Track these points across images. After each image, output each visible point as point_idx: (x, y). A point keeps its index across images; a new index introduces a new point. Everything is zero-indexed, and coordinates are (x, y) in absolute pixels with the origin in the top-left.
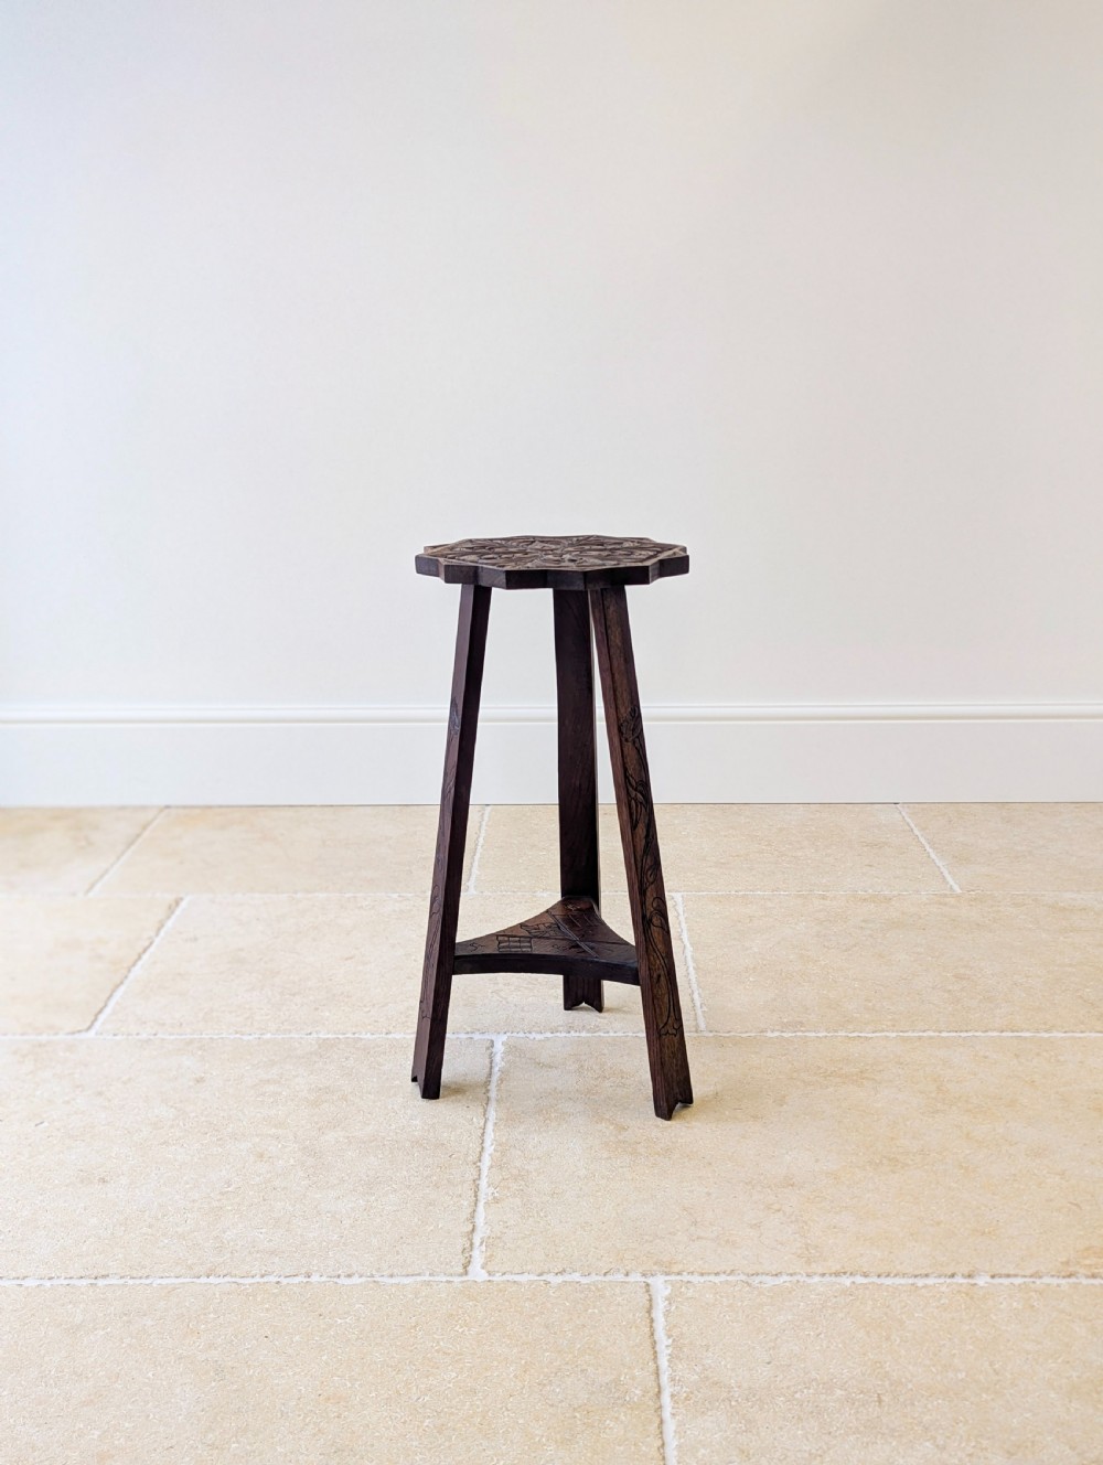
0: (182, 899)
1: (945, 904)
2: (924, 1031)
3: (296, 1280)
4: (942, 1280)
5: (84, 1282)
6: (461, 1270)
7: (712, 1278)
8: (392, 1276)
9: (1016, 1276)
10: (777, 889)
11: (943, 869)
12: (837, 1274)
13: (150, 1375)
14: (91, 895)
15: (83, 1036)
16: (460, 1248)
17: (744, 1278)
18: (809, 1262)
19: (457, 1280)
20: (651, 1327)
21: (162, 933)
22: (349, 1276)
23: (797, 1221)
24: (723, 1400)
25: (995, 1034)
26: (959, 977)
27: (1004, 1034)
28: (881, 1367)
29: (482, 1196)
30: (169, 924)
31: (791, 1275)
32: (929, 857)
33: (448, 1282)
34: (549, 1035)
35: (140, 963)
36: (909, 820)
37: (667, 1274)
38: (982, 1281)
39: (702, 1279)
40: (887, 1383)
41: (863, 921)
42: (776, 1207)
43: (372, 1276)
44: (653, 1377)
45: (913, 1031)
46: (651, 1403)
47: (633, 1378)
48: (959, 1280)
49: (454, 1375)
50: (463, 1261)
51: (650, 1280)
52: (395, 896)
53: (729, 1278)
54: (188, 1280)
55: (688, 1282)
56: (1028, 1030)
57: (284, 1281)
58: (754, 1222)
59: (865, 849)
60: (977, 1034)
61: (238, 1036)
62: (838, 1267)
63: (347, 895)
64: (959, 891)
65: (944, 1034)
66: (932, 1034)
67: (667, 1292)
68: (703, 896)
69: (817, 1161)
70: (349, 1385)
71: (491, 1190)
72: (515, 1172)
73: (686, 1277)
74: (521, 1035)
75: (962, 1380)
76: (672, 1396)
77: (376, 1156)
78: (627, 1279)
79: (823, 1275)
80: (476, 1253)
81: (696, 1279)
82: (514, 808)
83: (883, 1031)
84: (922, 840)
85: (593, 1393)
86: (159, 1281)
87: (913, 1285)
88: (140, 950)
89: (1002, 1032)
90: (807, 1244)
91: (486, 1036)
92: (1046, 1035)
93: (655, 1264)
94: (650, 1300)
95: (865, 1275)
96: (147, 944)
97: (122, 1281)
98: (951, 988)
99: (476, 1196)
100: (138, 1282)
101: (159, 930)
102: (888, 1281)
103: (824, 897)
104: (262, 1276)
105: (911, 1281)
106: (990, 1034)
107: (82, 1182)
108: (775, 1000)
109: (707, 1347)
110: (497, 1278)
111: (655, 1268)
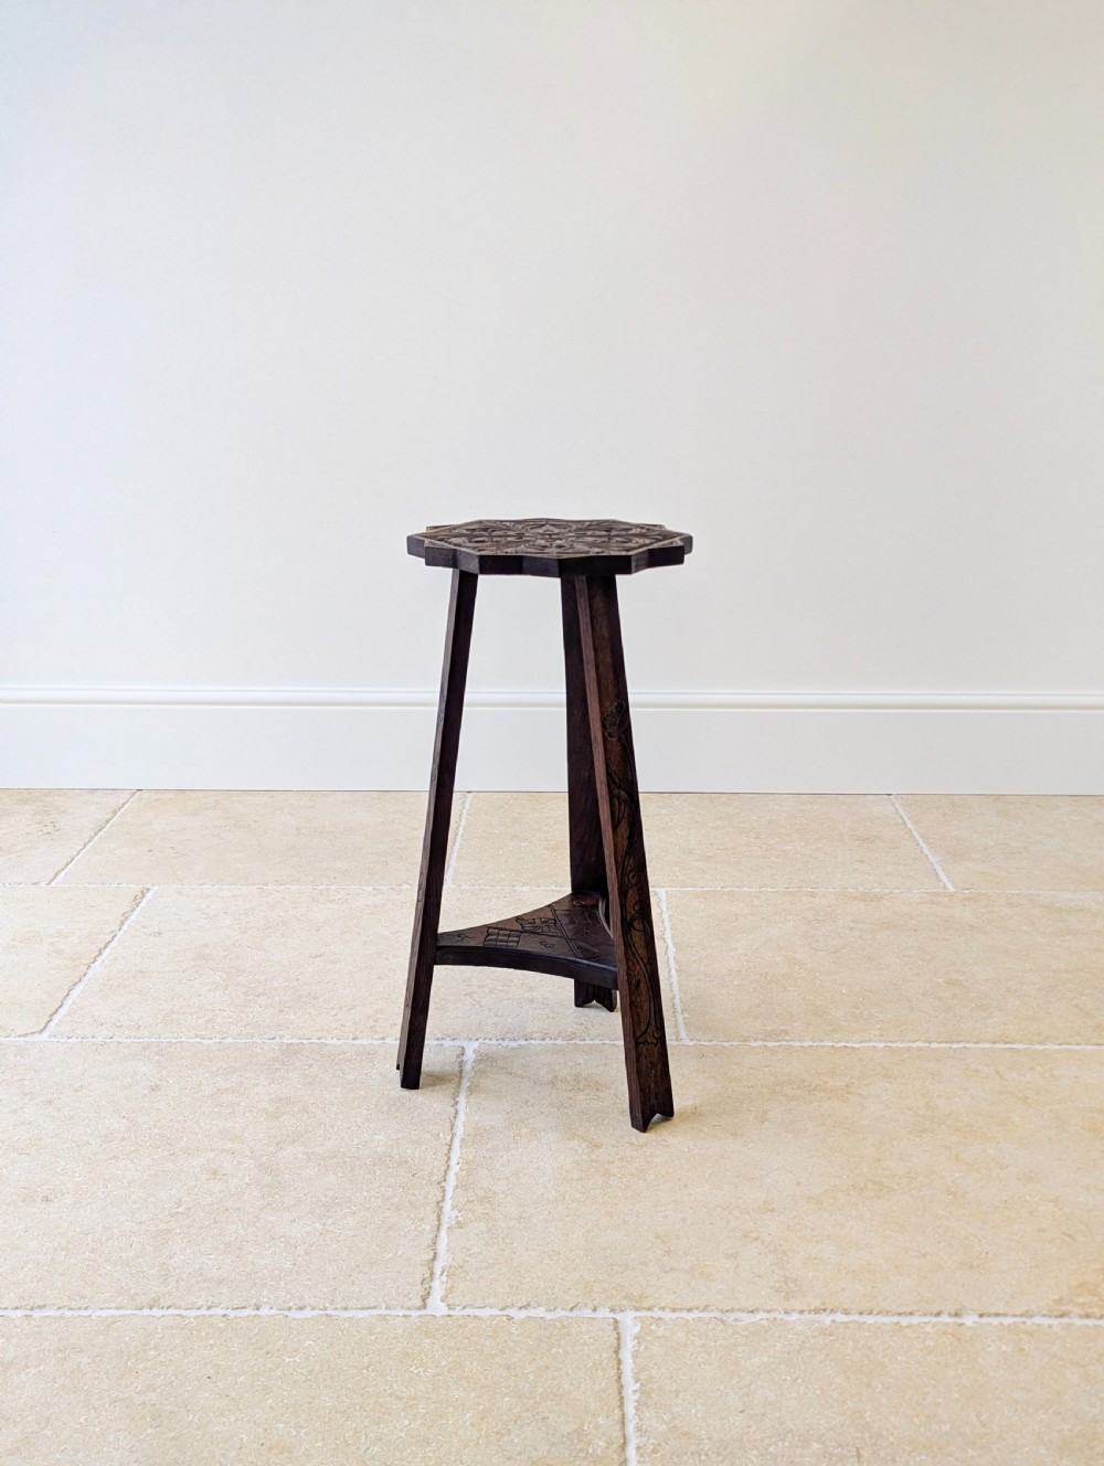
0: (148, 890)
1: (938, 904)
2: (913, 1042)
3: (244, 1313)
4: (927, 1319)
5: (19, 1313)
6: (420, 1303)
7: (684, 1314)
8: (346, 1309)
9: (1005, 1315)
10: (765, 886)
11: (936, 866)
12: (817, 1311)
13: (82, 1420)
14: (53, 884)
15: (36, 1038)
16: (419, 1278)
17: (717, 1314)
18: (787, 1298)
19: (414, 1314)
20: (618, 1369)
21: (125, 927)
22: (301, 1309)
23: (776, 1250)
24: (692, 1454)
25: (986, 1045)
26: (950, 983)
27: (997, 1046)
28: (861, 1417)
29: (445, 1219)
30: (133, 916)
31: (768, 1311)
32: (922, 852)
33: (405, 1316)
34: (523, 1042)
35: (100, 960)
36: (902, 812)
37: (637, 1309)
38: (969, 1320)
39: (674, 1316)
40: (867, 1436)
41: (853, 921)
42: (754, 1235)
43: (325, 1309)
44: (618, 1427)
45: (902, 1042)
46: (615, 1456)
47: (597, 1428)
48: (945, 1319)
49: (407, 1422)
50: (422, 1293)
51: (619, 1316)
52: (370, 889)
53: (703, 1315)
54: (129, 1312)
55: (660, 1319)
56: (1022, 1042)
57: (232, 1314)
58: (730, 1252)
59: (857, 843)
60: (968, 1045)
61: (198, 1040)
62: (817, 1304)
63: (320, 888)
64: (951, 889)
65: (934, 1045)
66: (920, 1044)
67: (637, 1329)
68: (688, 893)
69: (798, 1184)
70: (294, 1433)
71: (456, 1213)
72: (481, 1193)
73: (657, 1313)
74: (494, 1042)
75: (946, 1433)
76: (638, 1448)
77: (336, 1174)
78: (595, 1315)
79: (802, 1312)
80: (436, 1284)
81: (667, 1315)
82: (496, 796)
83: (870, 1041)
84: (915, 834)
85: (554, 1444)
86: (98, 1313)
87: (896, 1324)
88: (102, 946)
89: (994, 1043)
90: (786, 1277)
91: (458, 1043)
92: (1040, 1047)
93: (625, 1298)
94: (619, 1339)
95: (847, 1313)
96: (109, 938)
97: (59, 1313)
98: (941, 994)
99: (439, 1220)
100: (76, 1313)
101: (122, 923)
102: (870, 1320)
103: (812, 895)
104: (209, 1308)
105: (895, 1319)
106: (982, 1045)
107: (24, 1201)
108: (759, 1006)
109: (677, 1393)
110: (457, 1312)
111: (625, 1302)
